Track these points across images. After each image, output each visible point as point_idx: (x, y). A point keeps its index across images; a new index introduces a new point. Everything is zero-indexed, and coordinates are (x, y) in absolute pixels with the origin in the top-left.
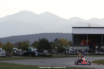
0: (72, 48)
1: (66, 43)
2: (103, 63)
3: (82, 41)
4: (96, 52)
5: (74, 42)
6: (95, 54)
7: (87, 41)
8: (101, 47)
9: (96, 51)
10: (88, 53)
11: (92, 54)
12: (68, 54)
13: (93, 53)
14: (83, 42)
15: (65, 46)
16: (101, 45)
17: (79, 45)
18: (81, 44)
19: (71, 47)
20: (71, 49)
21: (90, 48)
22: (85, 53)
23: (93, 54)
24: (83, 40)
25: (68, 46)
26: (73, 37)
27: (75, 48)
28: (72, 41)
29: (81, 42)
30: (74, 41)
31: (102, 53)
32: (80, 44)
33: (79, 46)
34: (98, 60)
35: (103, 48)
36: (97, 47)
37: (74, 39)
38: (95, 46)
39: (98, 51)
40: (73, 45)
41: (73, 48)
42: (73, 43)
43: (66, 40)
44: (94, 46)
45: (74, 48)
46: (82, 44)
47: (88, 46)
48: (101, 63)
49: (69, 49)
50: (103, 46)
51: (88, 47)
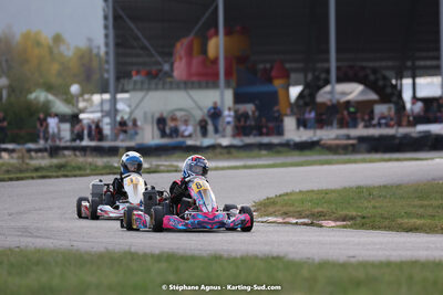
0: (107, 107)
1: (55, 67)
2: (344, 213)
3: (178, 45)
4: (292, 131)
5: (117, 55)
6: (281, 145)
7: (217, 45)
8: (328, 88)
9: (290, 123)
10: (225, 142)
11: (261, 146)
12: (74, 149)
13: (265, 140)
14: (189, 53)
15: (49, 88)
16: (328, 71)
17: (158, 78)
18: (169, 74)
19: (97, 98)
20: (93, 108)
21: (238, 99)
22: (207, 142)
23: (269, 147)
24: (185, 41)
25: (75, 89)
26: (106, 18)
27: (125, 103)
28: (103, 50)
29: (168, 55)
30: (117, 45)
31: (337, 138)
32: (166, 67)
33: (156, 89)
34: (306, 187)
35: (344, 94)
36: (295, 91)
37: (117, 36)
38: (278, 83)
39: (302, 123)
40: (111, 76)
41: (114, 101)
42: (111, 67)
43: (58, 39)
44: (270, 80)
45: (120, 106)
46: (179, 70)
47: (228, 85)
48: (322, 215)
49: (82, 111)
50: (340, 80)
51: (229, 95)
